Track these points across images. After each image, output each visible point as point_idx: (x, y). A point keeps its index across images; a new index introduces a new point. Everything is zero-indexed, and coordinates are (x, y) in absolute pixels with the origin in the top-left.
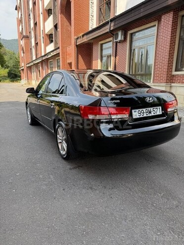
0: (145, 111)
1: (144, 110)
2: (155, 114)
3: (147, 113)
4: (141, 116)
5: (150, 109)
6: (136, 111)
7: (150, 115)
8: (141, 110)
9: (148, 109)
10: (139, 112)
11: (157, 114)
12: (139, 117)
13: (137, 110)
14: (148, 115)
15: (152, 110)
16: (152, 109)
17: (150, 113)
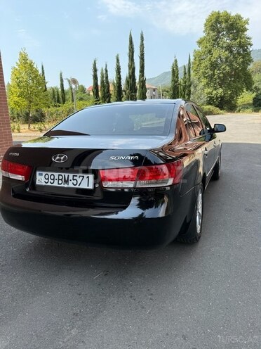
0: (56, 177)
1: (56, 175)
2: (77, 186)
3: (60, 182)
4: (49, 184)
5: (66, 175)
6: (42, 175)
7: (66, 186)
8: (50, 174)
9: (63, 174)
10: (47, 177)
11: (81, 187)
12: (44, 184)
13: (44, 173)
14: (62, 185)
15: (71, 178)
16: (71, 176)
17: (67, 181)
